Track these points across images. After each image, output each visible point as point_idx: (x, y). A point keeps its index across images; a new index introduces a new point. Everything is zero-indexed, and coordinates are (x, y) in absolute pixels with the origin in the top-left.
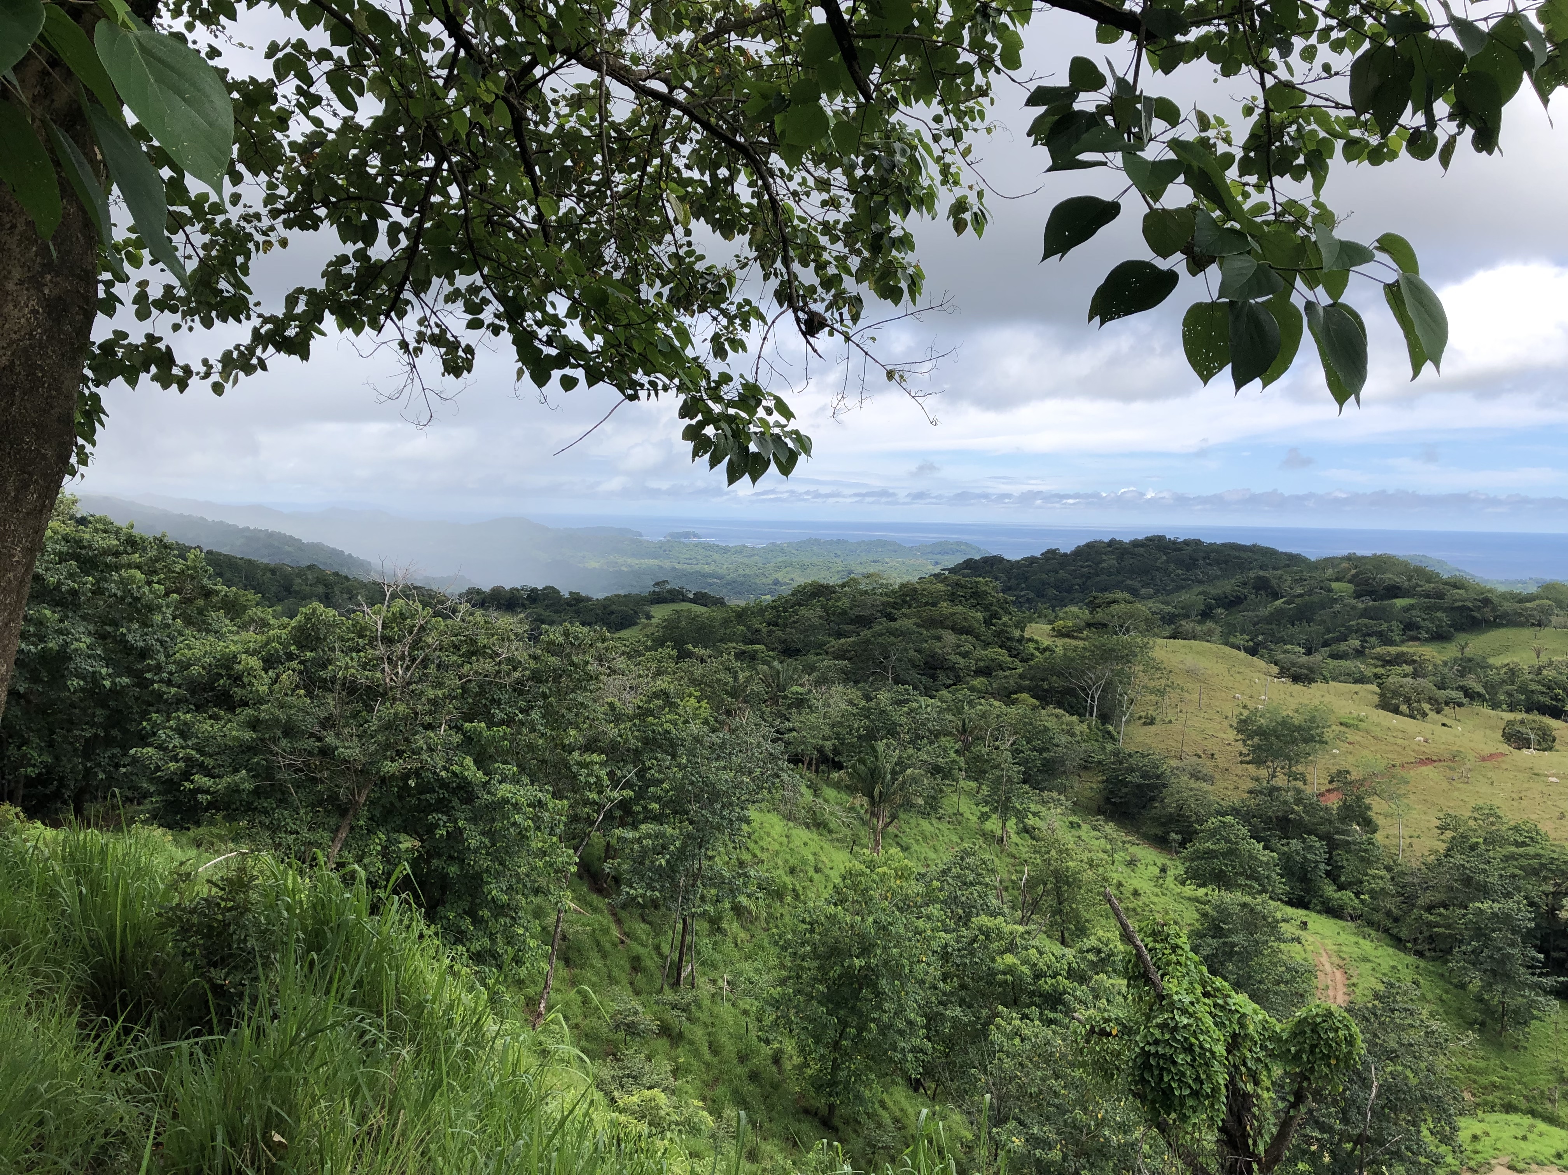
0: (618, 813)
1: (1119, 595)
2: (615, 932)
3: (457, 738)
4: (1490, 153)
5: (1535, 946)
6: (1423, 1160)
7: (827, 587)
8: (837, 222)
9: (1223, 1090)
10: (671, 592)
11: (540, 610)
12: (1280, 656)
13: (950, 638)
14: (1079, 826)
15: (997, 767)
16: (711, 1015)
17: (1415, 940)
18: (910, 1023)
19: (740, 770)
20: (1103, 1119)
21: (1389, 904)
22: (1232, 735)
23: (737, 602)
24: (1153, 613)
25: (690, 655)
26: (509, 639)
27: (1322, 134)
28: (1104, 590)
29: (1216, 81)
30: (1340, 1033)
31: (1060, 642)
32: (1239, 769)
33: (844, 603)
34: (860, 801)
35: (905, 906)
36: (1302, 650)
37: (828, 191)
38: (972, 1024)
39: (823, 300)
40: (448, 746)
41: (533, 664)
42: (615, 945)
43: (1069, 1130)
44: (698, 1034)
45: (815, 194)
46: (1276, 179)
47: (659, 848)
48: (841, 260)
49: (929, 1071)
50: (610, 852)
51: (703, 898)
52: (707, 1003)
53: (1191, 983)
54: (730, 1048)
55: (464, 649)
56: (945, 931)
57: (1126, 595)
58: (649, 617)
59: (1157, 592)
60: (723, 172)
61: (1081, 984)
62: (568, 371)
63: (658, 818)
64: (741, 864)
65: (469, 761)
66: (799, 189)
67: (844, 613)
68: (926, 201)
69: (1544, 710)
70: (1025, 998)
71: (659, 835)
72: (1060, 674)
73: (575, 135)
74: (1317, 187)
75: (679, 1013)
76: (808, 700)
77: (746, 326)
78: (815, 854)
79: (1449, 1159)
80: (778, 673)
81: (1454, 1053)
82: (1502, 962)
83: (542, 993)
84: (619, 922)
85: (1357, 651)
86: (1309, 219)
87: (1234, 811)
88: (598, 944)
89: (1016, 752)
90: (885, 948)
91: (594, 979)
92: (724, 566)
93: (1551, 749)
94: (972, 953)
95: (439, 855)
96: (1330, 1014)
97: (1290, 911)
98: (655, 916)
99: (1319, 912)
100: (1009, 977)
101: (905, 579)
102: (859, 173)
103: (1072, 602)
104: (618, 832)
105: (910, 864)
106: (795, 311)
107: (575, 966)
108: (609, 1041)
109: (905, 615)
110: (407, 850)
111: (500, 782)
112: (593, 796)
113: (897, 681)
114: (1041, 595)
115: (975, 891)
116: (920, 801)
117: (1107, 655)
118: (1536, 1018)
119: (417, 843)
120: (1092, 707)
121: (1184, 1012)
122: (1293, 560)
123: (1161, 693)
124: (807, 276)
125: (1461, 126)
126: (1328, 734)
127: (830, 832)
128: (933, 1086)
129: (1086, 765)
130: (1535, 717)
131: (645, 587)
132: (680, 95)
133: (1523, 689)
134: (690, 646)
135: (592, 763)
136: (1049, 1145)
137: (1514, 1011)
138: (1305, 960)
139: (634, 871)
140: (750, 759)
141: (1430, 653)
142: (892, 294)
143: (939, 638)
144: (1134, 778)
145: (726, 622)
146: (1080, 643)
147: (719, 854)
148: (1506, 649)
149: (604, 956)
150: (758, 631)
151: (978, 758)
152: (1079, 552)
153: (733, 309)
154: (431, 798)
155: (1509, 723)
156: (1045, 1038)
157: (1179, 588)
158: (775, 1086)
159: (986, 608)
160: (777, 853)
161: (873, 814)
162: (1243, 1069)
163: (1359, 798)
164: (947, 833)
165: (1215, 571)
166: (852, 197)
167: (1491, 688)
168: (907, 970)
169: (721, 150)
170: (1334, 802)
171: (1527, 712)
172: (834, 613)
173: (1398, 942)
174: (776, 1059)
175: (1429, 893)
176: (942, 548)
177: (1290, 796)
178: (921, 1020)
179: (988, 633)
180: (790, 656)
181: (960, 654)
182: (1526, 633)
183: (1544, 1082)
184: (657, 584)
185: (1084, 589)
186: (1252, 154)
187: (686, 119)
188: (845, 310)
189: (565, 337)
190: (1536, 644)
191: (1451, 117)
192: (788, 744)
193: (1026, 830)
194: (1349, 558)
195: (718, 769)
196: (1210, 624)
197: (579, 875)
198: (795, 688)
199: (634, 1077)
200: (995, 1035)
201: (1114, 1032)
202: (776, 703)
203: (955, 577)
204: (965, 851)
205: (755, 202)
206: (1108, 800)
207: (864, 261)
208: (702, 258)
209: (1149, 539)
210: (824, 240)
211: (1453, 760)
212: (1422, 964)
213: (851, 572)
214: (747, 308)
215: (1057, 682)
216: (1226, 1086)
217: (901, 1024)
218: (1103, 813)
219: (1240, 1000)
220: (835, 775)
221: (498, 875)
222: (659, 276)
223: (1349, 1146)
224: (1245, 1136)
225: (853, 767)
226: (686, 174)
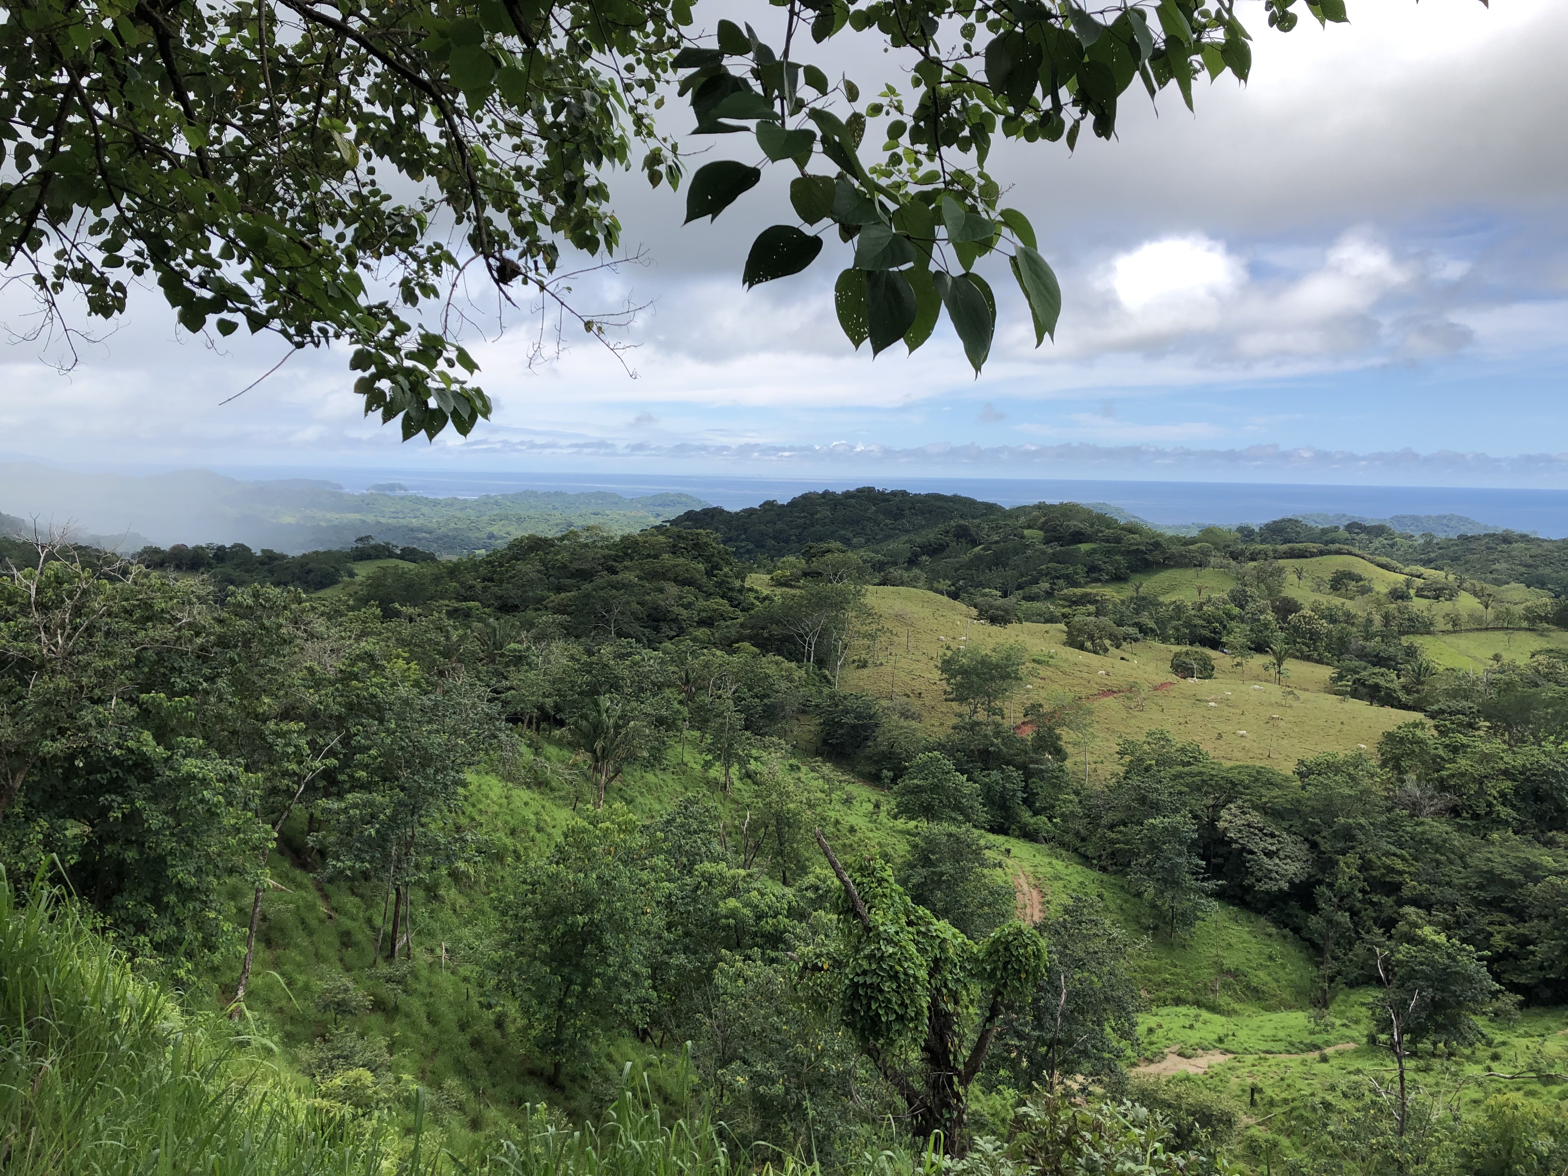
0: (321, 784)
1: (835, 545)
2: (323, 909)
3: (131, 712)
4: (1108, 138)
5: (1198, 855)
6: (1106, 1055)
7: (545, 540)
8: (530, 168)
9: (926, 1012)
10: (376, 547)
11: (229, 570)
12: (979, 600)
13: (673, 589)
14: (799, 768)
15: (720, 715)
16: (429, 985)
17: (1100, 856)
18: (636, 975)
19: (454, 732)
20: (823, 1050)
21: (1078, 825)
22: (936, 675)
23: (448, 557)
24: (865, 561)
25: (397, 614)
26: (190, 603)
27: (985, 109)
28: (820, 539)
29: (886, 50)
30: (1029, 948)
31: (779, 591)
32: (944, 707)
33: (564, 557)
34: (582, 757)
35: (630, 859)
36: (999, 593)
37: (520, 136)
38: (697, 970)
39: (515, 247)
40: (121, 721)
41: (218, 629)
42: (322, 922)
43: (790, 1063)
44: (416, 1005)
45: (505, 137)
46: (944, 149)
47: (368, 818)
48: (536, 209)
49: (656, 1021)
50: (313, 824)
51: (417, 867)
52: (424, 973)
53: (896, 914)
54: (449, 1017)
55: (137, 614)
56: (669, 881)
57: (838, 544)
58: (352, 575)
59: (868, 540)
60: (408, 109)
61: (800, 922)
62: (225, 315)
63: (366, 787)
64: (458, 829)
65: (147, 736)
66: (488, 131)
67: (564, 566)
68: (618, 151)
69: (1205, 642)
70: (747, 940)
71: (366, 804)
72: (778, 622)
73: (237, 58)
74: (981, 159)
75: (394, 986)
76: (526, 657)
77: (437, 271)
78: (536, 814)
79: (1129, 1052)
80: (495, 630)
81: (1131, 956)
82: (1171, 871)
83: (240, 979)
84: (326, 897)
85: (1047, 592)
86: (976, 189)
87: (940, 747)
88: (303, 922)
89: (738, 700)
90: (609, 902)
91: (299, 958)
92: (433, 520)
93: (1210, 677)
94: (695, 901)
95: (113, 840)
96: (1020, 932)
97: (992, 837)
98: (365, 888)
99: (1018, 837)
100: (732, 921)
101: (627, 531)
102: (549, 118)
103: (790, 552)
104: (322, 802)
105: (634, 818)
106: (486, 258)
107: (278, 946)
108: (318, 1022)
109: (626, 568)
110: (75, 837)
111: (184, 757)
112: (293, 767)
113: (620, 635)
114: (760, 545)
115: (698, 839)
116: (646, 754)
117: (821, 602)
118: (1198, 918)
119: (88, 829)
120: (809, 653)
121: (889, 942)
122: (991, 508)
123: (872, 637)
124: (501, 221)
125: (1083, 111)
126: (1023, 670)
127: (552, 790)
128: (660, 1034)
129: (804, 710)
130: (1198, 649)
131: (347, 542)
132: (355, 23)
133: (1188, 624)
134: (397, 605)
135: (290, 732)
136: (770, 1080)
137: (1182, 915)
138: (1006, 882)
139: (341, 843)
140: (465, 721)
141: (1110, 593)
142: (588, 243)
143: (661, 590)
144: (849, 719)
145: (437, 579)
146: (797, 592)
147: (435, 820)
148: (1172, 588)
149: (310, 933)
150: (472, 587)
151: (701, 708)
152: (794, 504)
153: (422, 253)
154: (102, 778)
155: (1177, 655)
156: (766, 976)
157: (887, 537)
158: (498, 1051)
159: (708, 559)
160: (496, 815)
161: (595, 768)
162: (945, 991)
163: (1051, 729)
164: (671, 783)
165: (919, 520)
166: (544, 143)
167: (1162, 623)
168: (631, 922)
169: (404, 86)
170: (1028, 734)
171: (1191, 644)
172: (553, 567)
173: (1086, 860)
174: (499, 1024)
175: (1110, 814)
176: (663, 500)
177: (989, 731)
178: (645, 971)
179: (709, 584)
180: (507, 612)
181: (682, 606)
182: (1190, 573)
183: (1207, 974)
184: (360, 540)
185: (800, 540)
186: (922, 124)
187: (363, 50)
188: (540, 258)
189: (220, 280)
190: (1198, 583)
191: (1075, 103)
192: (505, 703)
193: (748, 775)
194: (1040, 507)
195: (430, 732)
196: (916, 571)
197: (280, 851)
198: (513, 645)
199: (346, 1058)
200: (719, 979)
201: (826, 967)
202: (493, 661)
203: (675, 529)
204: (688, 800)
205: (443, 142)
206: (825, 742)
207: (559, 209)
208: (387, 198)
209: (859, 491)
210: (518, 186)
211: (1130, 691)
212: (1105, 877)
213: (570, 525)
214: (438, 252)
215: (776, 630)
216: (929, 1008)
217: (626, 977)
218: (821, 755)
219: (943, 927)
220: (557, 733)
221: (184, 856)
222: (343, 216)
223: (1043, 1050)
224: (946, 1052)
225: (575, 723)
226: (367, 108)
